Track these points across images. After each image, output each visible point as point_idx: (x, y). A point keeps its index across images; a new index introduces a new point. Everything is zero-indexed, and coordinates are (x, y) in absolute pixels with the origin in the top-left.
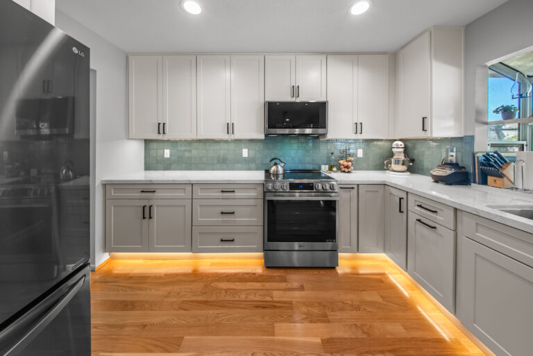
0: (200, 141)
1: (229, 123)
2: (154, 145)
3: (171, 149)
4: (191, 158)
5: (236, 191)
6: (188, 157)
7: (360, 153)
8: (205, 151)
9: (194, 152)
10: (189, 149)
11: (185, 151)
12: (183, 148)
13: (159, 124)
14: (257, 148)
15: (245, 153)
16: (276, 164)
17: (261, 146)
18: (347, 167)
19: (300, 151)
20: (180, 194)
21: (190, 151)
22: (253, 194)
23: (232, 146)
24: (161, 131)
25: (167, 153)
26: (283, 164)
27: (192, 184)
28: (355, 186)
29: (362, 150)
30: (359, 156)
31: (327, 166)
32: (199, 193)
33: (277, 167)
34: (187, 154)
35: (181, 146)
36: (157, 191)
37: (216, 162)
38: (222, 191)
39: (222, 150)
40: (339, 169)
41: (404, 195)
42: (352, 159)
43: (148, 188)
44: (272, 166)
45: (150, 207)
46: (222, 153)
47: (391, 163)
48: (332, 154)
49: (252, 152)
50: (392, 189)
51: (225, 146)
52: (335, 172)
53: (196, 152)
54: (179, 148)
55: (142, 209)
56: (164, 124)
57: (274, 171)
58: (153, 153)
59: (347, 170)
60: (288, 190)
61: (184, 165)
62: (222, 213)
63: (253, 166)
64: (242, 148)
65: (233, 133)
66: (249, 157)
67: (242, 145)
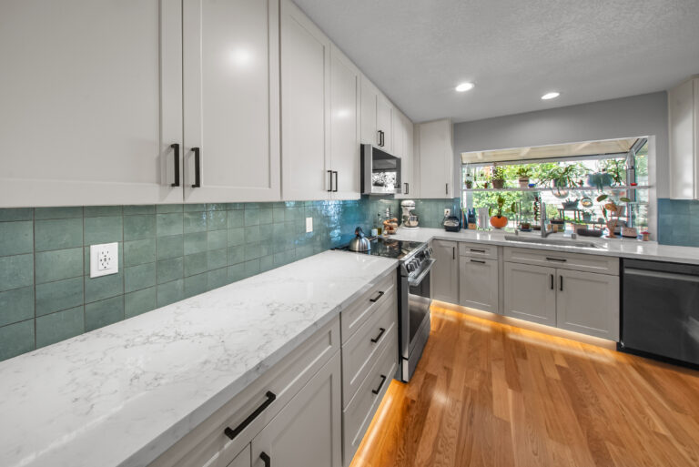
4: (203, 255)
6: (193, 256)
8: (240, 232)
9: (214, 238)
10: (197, 230)
11: (184, 237)
12: (177, 230)
15: (309, 225)
18: (392, 228)
21: (201, 237)
31: (376, 230)
34: (190, 248)
35: (171, 223)
41: (455, 245)
46: (276, 228)
48: (379, 215)
50: (442, 243)
51: (280, 215)
53: (218, 236)
61: (179, 282)
64: (306, 215)
65: (336, 190)
66: (313, 230)
67: (306, 211)
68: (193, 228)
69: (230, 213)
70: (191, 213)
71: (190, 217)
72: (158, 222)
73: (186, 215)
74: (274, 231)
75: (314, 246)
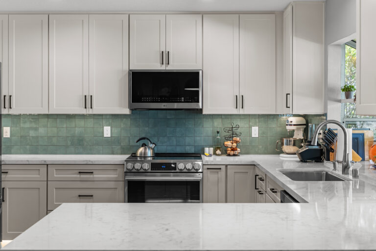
0: (48, 116)
1: (87, 95)
3: (11, 127)
4: (37, 137)
5: (95, 172)
6: (33, 137)
7: (255, 132)
8: (55, 130)
9: (42, 131)
10: (35, 126)
11: (31, 128)
12: (27, 125)
13: (5, 96)
14: (123, 126)
15: (107, 132)
16: (144, 145)
17: (127, 122)
18: (233, 149)
20: (34, 176)
21: (36, 129)
22: (112, 175)
23: (90, 123)
24: (7, 105)
25: (7, 132)
26: (153, 146)
28: (223, 168)
29: (257, 128)
30: (253, 136)
31: (212, 149)
32: (55, 174)
33: (145, 149)
34: (32, 133)
35: (25, 123)
36: (9, 171)
37: (69, 143)
38: (80, 173)
39: (78, 128)
40: (225, 152)
42: (238, 139)
44: (140, 148)
45: (3, 189)
46: (77, 131)
47: (282, 144)
48: (218, 132)
49: (116, 131)
51: (81, 123)
52: (219, 155)
53: (44, 130)
54: (22, 125)
56: (10, 97)
57: (141, 153)
59: (232, 153)
60: (150, 170)
61: (28, 147)
62: (80, 196)
64: (104, 125)
65: (91, 108)
66: (111, 137)
67: (104, 122)
68: (34, 125)
69: (49, 120)
70: (32, 119)
72: (21, 121)
73: (31, 119)
74: (76, 132)
75: (112, 148)
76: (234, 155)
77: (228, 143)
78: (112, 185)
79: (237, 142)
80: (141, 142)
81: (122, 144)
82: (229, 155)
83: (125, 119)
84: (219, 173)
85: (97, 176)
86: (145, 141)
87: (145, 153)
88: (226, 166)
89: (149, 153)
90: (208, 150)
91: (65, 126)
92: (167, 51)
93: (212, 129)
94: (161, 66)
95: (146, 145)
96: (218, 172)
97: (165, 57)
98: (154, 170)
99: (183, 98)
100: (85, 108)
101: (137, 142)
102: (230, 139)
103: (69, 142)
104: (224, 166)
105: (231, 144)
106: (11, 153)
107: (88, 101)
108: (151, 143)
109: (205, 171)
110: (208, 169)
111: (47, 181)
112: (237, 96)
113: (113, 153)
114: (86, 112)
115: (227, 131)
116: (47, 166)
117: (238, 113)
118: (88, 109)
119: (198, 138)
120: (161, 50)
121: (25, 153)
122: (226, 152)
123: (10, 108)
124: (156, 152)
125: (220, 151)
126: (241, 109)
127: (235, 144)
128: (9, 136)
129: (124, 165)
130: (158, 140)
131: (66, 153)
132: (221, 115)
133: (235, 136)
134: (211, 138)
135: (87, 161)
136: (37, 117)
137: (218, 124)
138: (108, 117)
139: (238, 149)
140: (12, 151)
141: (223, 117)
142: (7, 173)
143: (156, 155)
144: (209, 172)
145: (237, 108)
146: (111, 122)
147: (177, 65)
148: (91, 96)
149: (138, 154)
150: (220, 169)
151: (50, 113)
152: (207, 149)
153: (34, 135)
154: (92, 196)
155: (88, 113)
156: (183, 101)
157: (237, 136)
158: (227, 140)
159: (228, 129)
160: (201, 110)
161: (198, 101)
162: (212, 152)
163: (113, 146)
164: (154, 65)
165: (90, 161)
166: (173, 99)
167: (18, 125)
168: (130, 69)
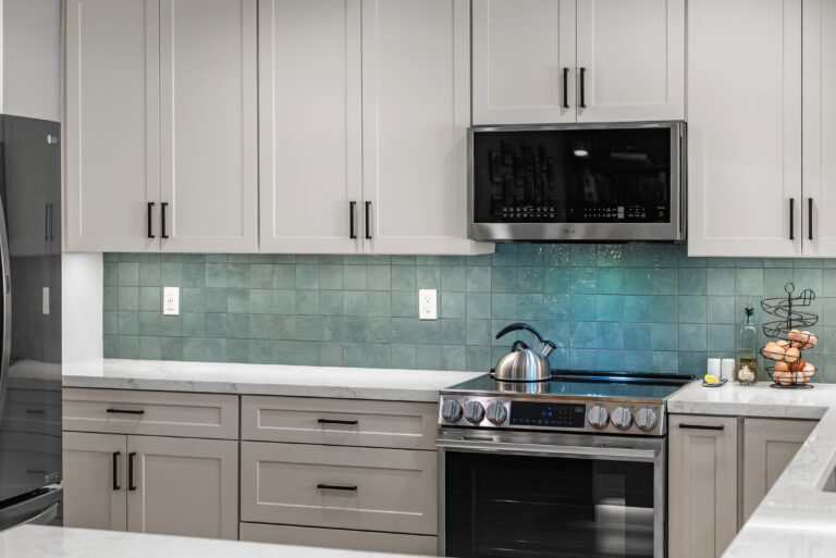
0: (274, 259)
1: (357, 201)
2: (131, 272)
3: (182, 288)
4: (246, 316)
5: (362, 421)
6: (236, 316)
8: (291, 296)
9: (257, 299)
10: (240, 285)
11: (229, 291)
12: (222, 283)
13: (150, 205)
14: (471, 287)
15: (428, 304)
16: (518, 346)
17: (483, 278)
18: (792, 368)
19: (629, 301)
20: (207, 424)
21: (244, 294)
22: (410, 434)
23: (381, 278)
24: (156, 230)
25: (172, 300)
26: (546, 350)
27: (240, 396)
31: (730, 363)
32: (258, 424)
33: (522, 358)
34: (234, 305)
35: (216, 275)
36: (148, 410)
37: (327, 335)
38: (320, 421)
39: (354, 292)
42: (805, 334)
43: (124, 403)
45: (131, 455)
46: (350, 300)
49: (452, 301)
51: (357, 277)
52: (749, 383)
53: (263, 297)
54: (209, 282)
55: (109, 461)
56: (164, 205)
57: (509, 371)
58: (129, 297)
59: (787, 377)
60: (508, 424)
61: (223, 342)
62: (320, 487)
63: (456, 353)
64: (419, 284)
65: (368, 237)
66: (440, 318)
67: (420, 275)
68: (238, 283)
69: (277, 268)
70: (235, 265)
71: (233, 269)
72: (207, 272)
73: (230, 267)
74: (345, 303)
75: (442, 350)
76: (793, 385)
77: (775, 348)
78: (407, 460)
79: (802, 345)
80: (512, 337)
81: (469, 343)
82: (778, 385)
83: (476, 269)
84: (719, 441)
85: (368, 432)
86: (523, 335)
87: (520, 369)
88: (741, 420)
89: (534, 368)
90: (718, 366)
91: (316, 286)
92: (579, 67)
93: (731, 301)
94: (562, 114)
95: (525, 347)
96: (715, 438)
97: (573, 84)
98: (516, 424)
99: (621, 209)
100: (352, 236)
101: (498, 337)
102: (781, 335)
103: (326, 330)
104: (735, 420)
105: (782, 350)
106: (181, 358)
107: (359, 218)
108: (541, 340)
109: (674, 433)
110: (682, 426)
111: (240, 440)
112: (792, 201)
113: (444, 366)
114: (357, 248)
115: (772, 310)
116: (240, 398)
117: (799, 255)
118: (359, 240)
119: (690, 329)
120: (563, 66)
121: (216, 359)
122: (770, 375)
123: (164, 236)
124: (554, 366)
125: (751, 369)
126: (806, 240)
127: (794, 352)
128: (176, 312)
129: (437, 403)
130: (572, 333)
131: (318, 363)
132: (762, 260)
133: (796, 327)
134: (729, 331)
135: (340, 388)
136: (244, 262)
137: (752, 287)
138: (430, 262)
139: (809, 368)
140: (186, 351)
141: (767, 265)
142: (142, 412)
143: (555, 376)
144: (687, 438)
145: (792, 238)
146: (437, 275)
147: (606, 109)
148: (367, 204)
149: (501, 374)
150: (721, 428)
151: (263, 251)
152: (714, 364)
153: (239, 310)
154: (354, 488)
155: (360, 252)
156: (621, 216)
157: (804, 324)
158: (774, 338)
159: (775, 303)
160: (684, 244)
161: (666, 219)
162: (729, 374)
163: (445, 347)
164: (542, 111)
165: (347, 389)
166: (593, 212)
167: (199, 281)
168: (475, 123)
